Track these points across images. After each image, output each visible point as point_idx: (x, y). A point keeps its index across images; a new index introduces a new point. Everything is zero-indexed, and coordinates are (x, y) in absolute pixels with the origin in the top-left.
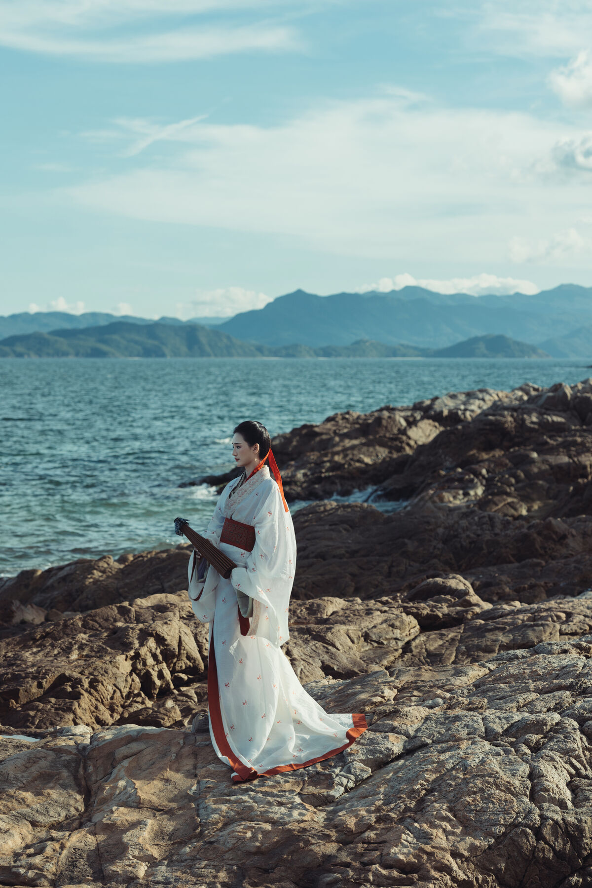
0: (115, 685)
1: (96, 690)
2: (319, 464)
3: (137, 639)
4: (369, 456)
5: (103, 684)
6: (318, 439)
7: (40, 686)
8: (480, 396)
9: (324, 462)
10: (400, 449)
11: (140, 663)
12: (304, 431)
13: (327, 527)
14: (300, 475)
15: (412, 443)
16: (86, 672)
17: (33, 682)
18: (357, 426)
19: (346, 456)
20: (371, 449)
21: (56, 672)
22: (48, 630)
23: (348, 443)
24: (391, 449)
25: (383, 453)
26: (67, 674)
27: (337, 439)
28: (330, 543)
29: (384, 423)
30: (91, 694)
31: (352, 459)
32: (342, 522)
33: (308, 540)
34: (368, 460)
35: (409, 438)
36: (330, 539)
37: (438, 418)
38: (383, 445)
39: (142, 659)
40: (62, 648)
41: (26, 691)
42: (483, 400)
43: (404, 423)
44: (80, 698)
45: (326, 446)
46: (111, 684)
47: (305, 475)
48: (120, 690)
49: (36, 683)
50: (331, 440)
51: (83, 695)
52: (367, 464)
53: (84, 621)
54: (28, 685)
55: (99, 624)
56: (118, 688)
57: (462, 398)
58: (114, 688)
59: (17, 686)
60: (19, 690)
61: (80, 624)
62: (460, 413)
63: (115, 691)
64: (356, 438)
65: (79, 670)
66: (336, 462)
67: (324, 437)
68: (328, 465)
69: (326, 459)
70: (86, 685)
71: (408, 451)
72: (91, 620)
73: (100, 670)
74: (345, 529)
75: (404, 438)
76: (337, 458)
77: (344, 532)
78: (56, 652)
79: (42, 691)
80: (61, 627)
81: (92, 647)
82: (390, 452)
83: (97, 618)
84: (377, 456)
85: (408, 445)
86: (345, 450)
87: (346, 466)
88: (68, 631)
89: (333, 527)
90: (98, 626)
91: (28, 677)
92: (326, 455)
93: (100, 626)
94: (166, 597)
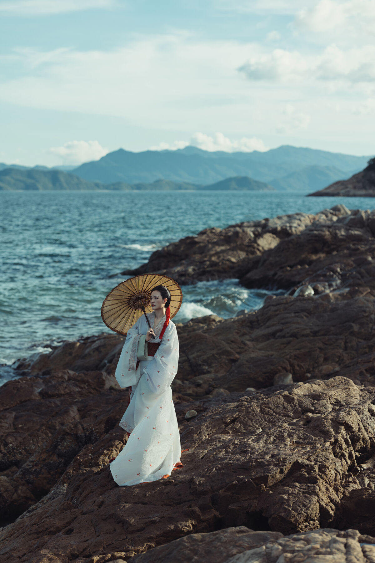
0: (335, 469)
1: (325, 475)
2: (202, 262)
3: (332, 427)
4: (234, 257)
5: (329, 470)
6: (197, 246)
7: (282, 472)
8: (298, 217)
9: (205, 261)
10: (253, 253)
11: (338, 447)
12: (188, 241)
13: (293, 315)
14: (190, 269)
15: (260, 248)
16: (312, 459)
17: (277, 469)
18: (222, 237)
19: (219, 257)
20: (235, 253)
21: (291, 460)
22: (235, 416)
23: (219, 249)
24: (247, 252)
25: (243, 255)
26: (300, 462)
27: (210, 246)
28: (297, 326)
29: (240, 235)
30: (322, 478)
31: (223, 259)
34: (233, 260)
35: (258, 245)
36: (298, 323)
37: (274, 232)
38: (242, 250)
39: (339, 444)
40: (275, 436)
41: (273, 477)
42: (300, 220)
43: (252, 235)
44: (317, 482)
45: (203, 250)
46: (333, 469)
47: (194, 270)
48: (339, 473)
49: (279, 470)
50: (206, 246)
51: (319, 479)
52: (233, 263)
53: (261, 408)
54: (274, 472)
55: (272, 410)
56: (338, 472)
57: (285, 219)
58: (336, 472)
59: (264, 473)
60: (268, 476)
61: (258, 410)
62: (288, 228)
63: (336, 474)
64: (223, 245)
65: (306, 457)
66: (213, 261)
67: (202, 244)
68: (208, 263)
69: (206, 259)
70: (317, 470)
71: (258, 253)
72: (266, 407)
73: (321, 457)
74: (306, 316)
75: (256, 245)
76: (213, 259)
77: (305, 318)
78: (272, 440)
79: (282, 475)
80: (244, 413)
81: (298, 435)
82: (247, 255)
83: (270, 406)
84: (239, 257)
85: (258, 250)
86: (217, 253)
87: (220, 264)
88: (251, 416)
89: (297, 314)
90: (272, 412)
91: (271, 465)
92: (205, 256)
93: (274, 412)
94: (312, 386)
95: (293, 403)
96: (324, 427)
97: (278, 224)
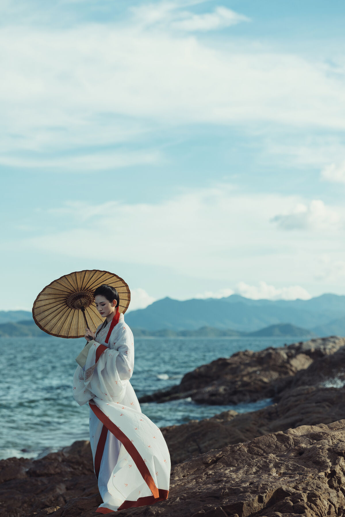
0: (329, 500)
1: (316, 505)
2: (234, 383)
3: (328, 458)
4: (266, 377)
5: (320, 499)
6: (229, 367)
7: (261, 500)
8: (332, 340)
9: (236, 381)
10: (286, 373)
11: (335, 481)
12: (220, 362)
13: (314, 404)
14: (221, 389)
15: (294, 369)
16: (300, 487)
17: (255, 496)
18: (255, 359)
19: (251, 377)
20: (267, 373)
21: (274, 487)
22: (217, 455)
23: (251, 370)
24: (280, 373)
25: (275, 375)
26: (284, 489)
27: (242, 367)
28: (319, 415)
29: (273, 356)
30: (312, 509)
31: (255, 379)
32: (324, 400)
33: (302, 414)
34: (266, 380)
35: (291, 366)
36: (319, 413)
37: (308, 353)
38: (275, 370)
39: (337, 477)
40: (258, 467)
41: (249, 505)
42: (334, 342)
43: (285, 356)
44: (305, 512)
45: (235, 371)
46: (326, 500)
47: (225, 390)
48: (334, 505)
49: (257, 497)
50: (238, 367)
51: (307, 509)
52: (265, 383)
53: (249, 447)
54: (251, 499)
55: (262, 449)
56: (332, 503)
57: (320, 342)
58: (329, 503)
59: (238, 499)
60: (243, 504)
61: (246, 450)
62: (322, 350)
63: (330, 507)
64: (255, 366)
65: (293, 485)
66: (245, 382)
67: (234, 366)
68: (239, 383)
69: (238, 379)
70: (305, 500)
71: (291, 374)
72: (255, 446)
73: (312, 485)
74: (328, 406)
75: (288, 366)
76: (245, 379)
77: (327, 408)
78: (254, 470)
79: (262, 505)
80: (229, 453)
81: (287, 466)
82: (280, 375)
83: (261, 445)
84: (271, 377)
85: (291, 370)
86: (249, 374)
87: (252, 384)
88: (237, 456)
89: (318, 404)
90: (262, 452)
91: (247, 492)
92: (237, 377)
93: (265, 452)
94: (312, 428)
95: (288, 443)
96: (319, 457)
97: (313, 347)
